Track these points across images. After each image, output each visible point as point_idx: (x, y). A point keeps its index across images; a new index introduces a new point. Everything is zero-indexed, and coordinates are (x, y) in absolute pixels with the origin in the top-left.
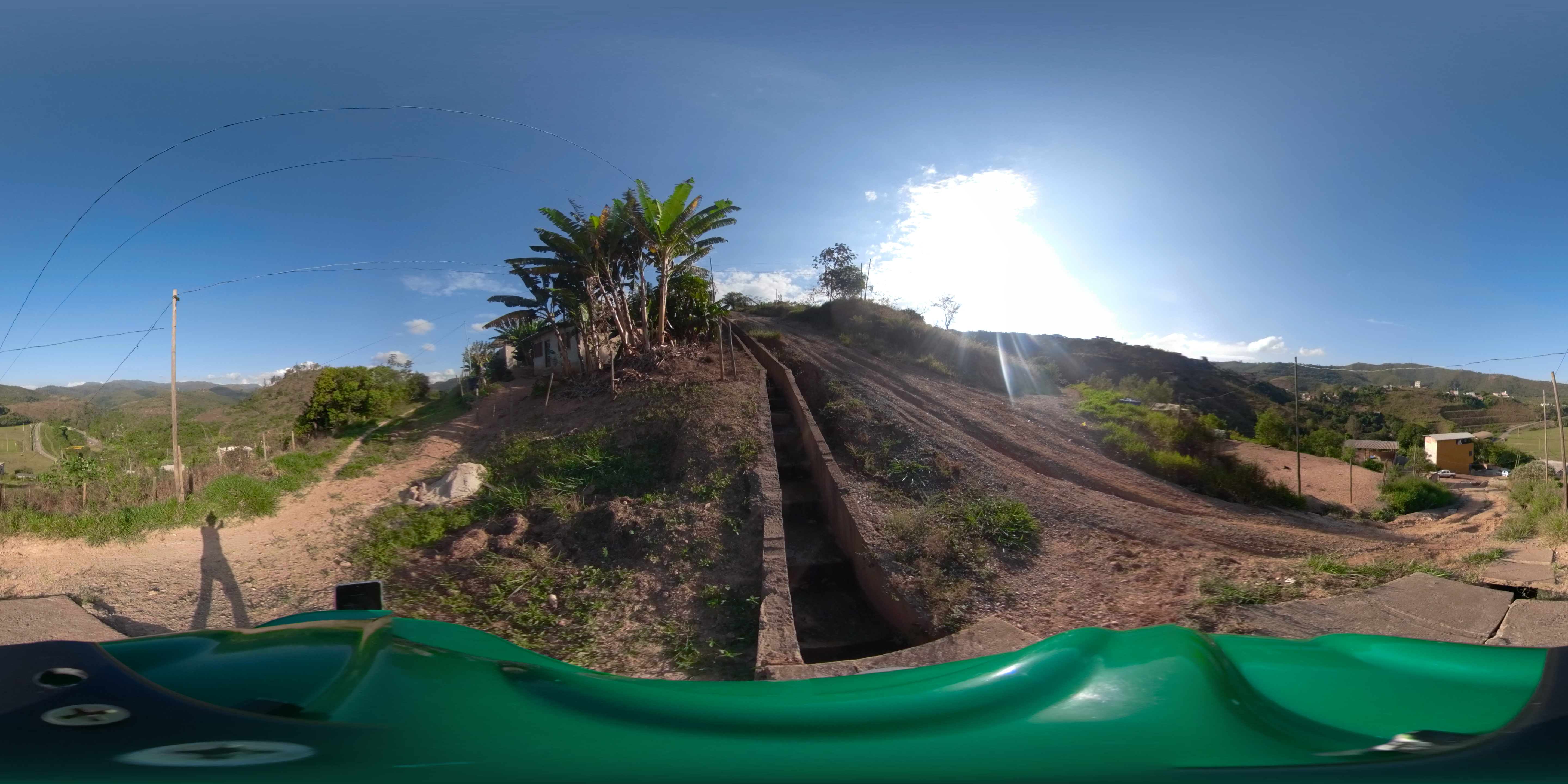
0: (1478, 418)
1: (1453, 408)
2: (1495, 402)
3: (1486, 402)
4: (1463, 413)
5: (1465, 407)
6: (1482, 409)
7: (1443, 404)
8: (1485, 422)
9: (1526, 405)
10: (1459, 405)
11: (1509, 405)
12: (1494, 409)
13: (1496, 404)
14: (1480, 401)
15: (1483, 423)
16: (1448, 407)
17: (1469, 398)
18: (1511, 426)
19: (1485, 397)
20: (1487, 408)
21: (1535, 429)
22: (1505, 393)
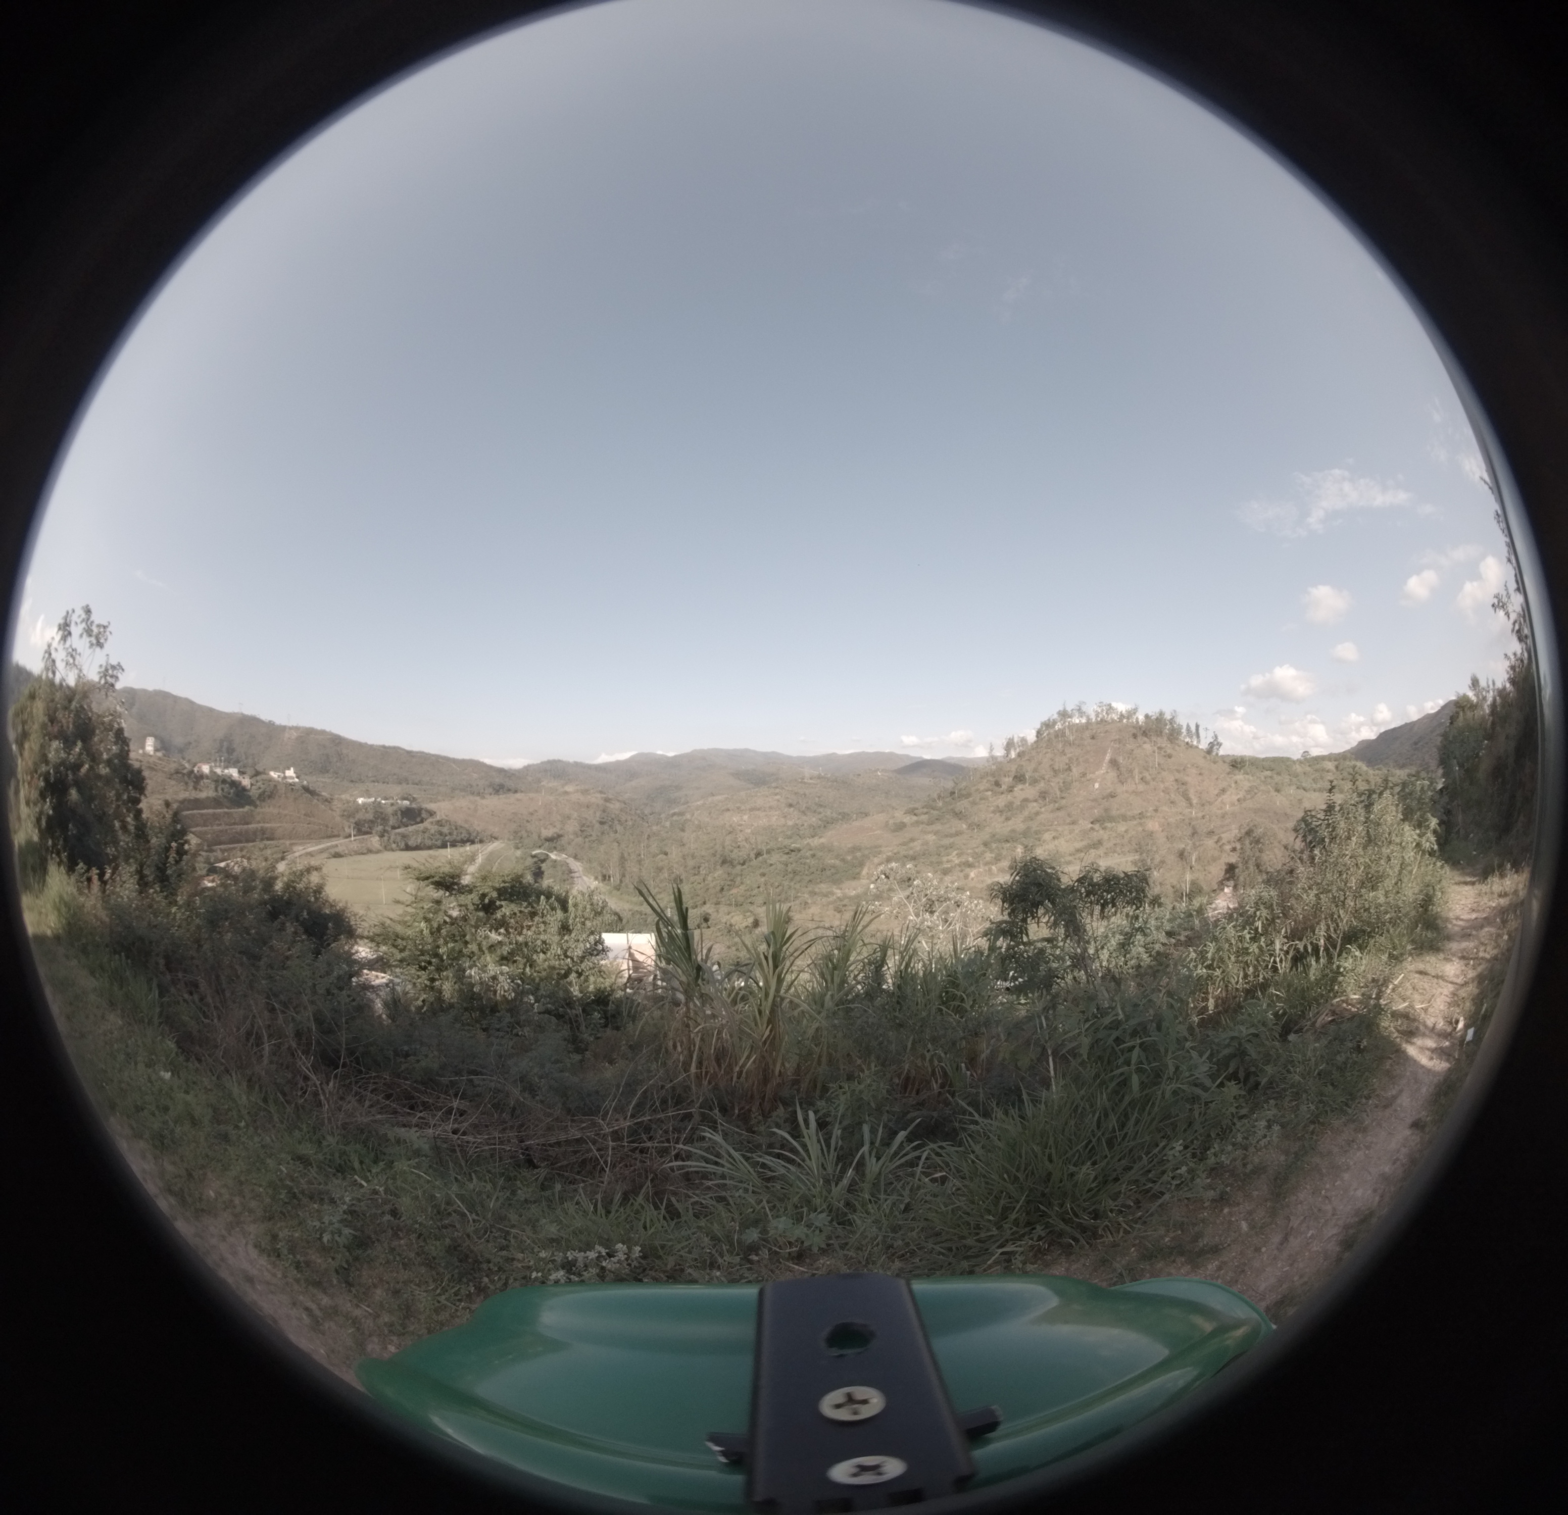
0: (239, 828)
1: (197, 804)
2: (270, 793)
3: (254, 793)
4: (214, 814)
5: (216, 803)
6: (247, 808)
7: (183, 795)
8: (249, 837)
9: (328, 801)
10: (208, 798)
11: (295, 799)
12: (267, 809)
13: (270, 797)
14: (244, 789)
15: (247, 841)
16: (189, 801)
17: (224, 781)
18: (295, 848)
19: (253, 781)
20: (256, 806)
21: (337, 855)
22: (290, 773)
